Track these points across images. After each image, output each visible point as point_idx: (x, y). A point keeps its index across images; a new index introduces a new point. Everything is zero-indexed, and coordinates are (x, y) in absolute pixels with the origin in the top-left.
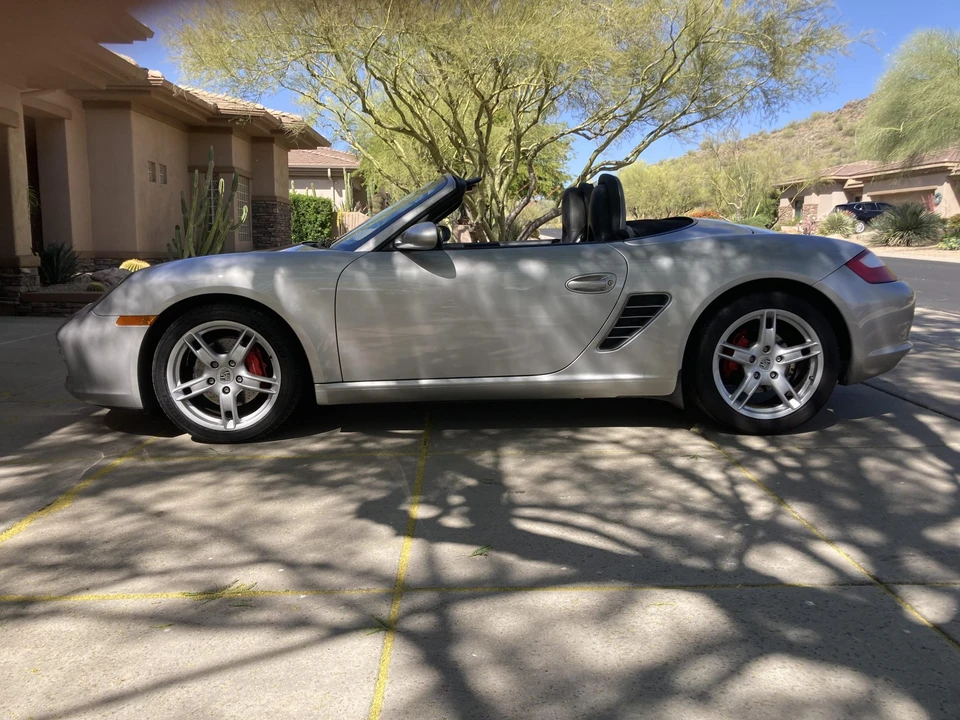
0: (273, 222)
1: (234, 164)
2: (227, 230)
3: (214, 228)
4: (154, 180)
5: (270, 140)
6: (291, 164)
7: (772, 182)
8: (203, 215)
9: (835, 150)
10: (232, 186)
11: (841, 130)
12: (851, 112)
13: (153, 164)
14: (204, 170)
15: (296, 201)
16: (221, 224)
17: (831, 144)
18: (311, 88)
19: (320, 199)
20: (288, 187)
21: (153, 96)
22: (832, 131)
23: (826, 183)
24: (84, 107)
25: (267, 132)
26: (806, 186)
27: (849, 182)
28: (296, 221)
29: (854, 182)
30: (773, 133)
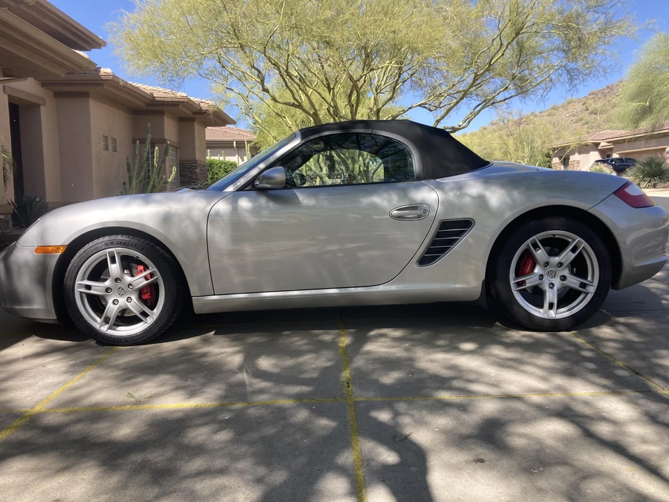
0: (194, 179)
1: (166, 137)
2: (161, 184)
3: (151, 183)
4: (107, 149)
5: (193, 120)
6: (208, 138)
7: (547, 145)
8: (143, 174)
9: (584, 124)
10: (165, 153)
11: (587, 110)
12: (594, 98)
13: (106, 137)
14: (143, 142)
15: (211, 164)
16: (157, 180)
17: (581, 120)
18: (222, 77)
19: (228, 162)
20: (206, 155)
21: (105, 87)
22: (581, 111)
23: (587, 145)
24: (55, 97)
25: (190, 114)
26: (572, 147)
27: (602, 145)
28: (211, 178)
29: (606, 144)
30: (540, 113)
